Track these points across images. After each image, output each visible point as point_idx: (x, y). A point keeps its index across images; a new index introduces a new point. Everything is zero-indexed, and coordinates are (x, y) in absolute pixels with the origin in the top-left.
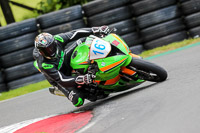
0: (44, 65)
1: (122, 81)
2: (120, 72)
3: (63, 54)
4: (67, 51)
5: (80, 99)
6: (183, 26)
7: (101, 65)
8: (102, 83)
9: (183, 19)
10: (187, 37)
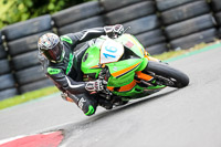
0: (49, 69)
1: (138, 87)
2: (135, 78)
3: (71, 57)
4: (78, 53)
5: (91, 108)
6: (163, 38)
7: (112, 70)
8: (116, 89)
9: (163, 31)
10: (167, 50)
